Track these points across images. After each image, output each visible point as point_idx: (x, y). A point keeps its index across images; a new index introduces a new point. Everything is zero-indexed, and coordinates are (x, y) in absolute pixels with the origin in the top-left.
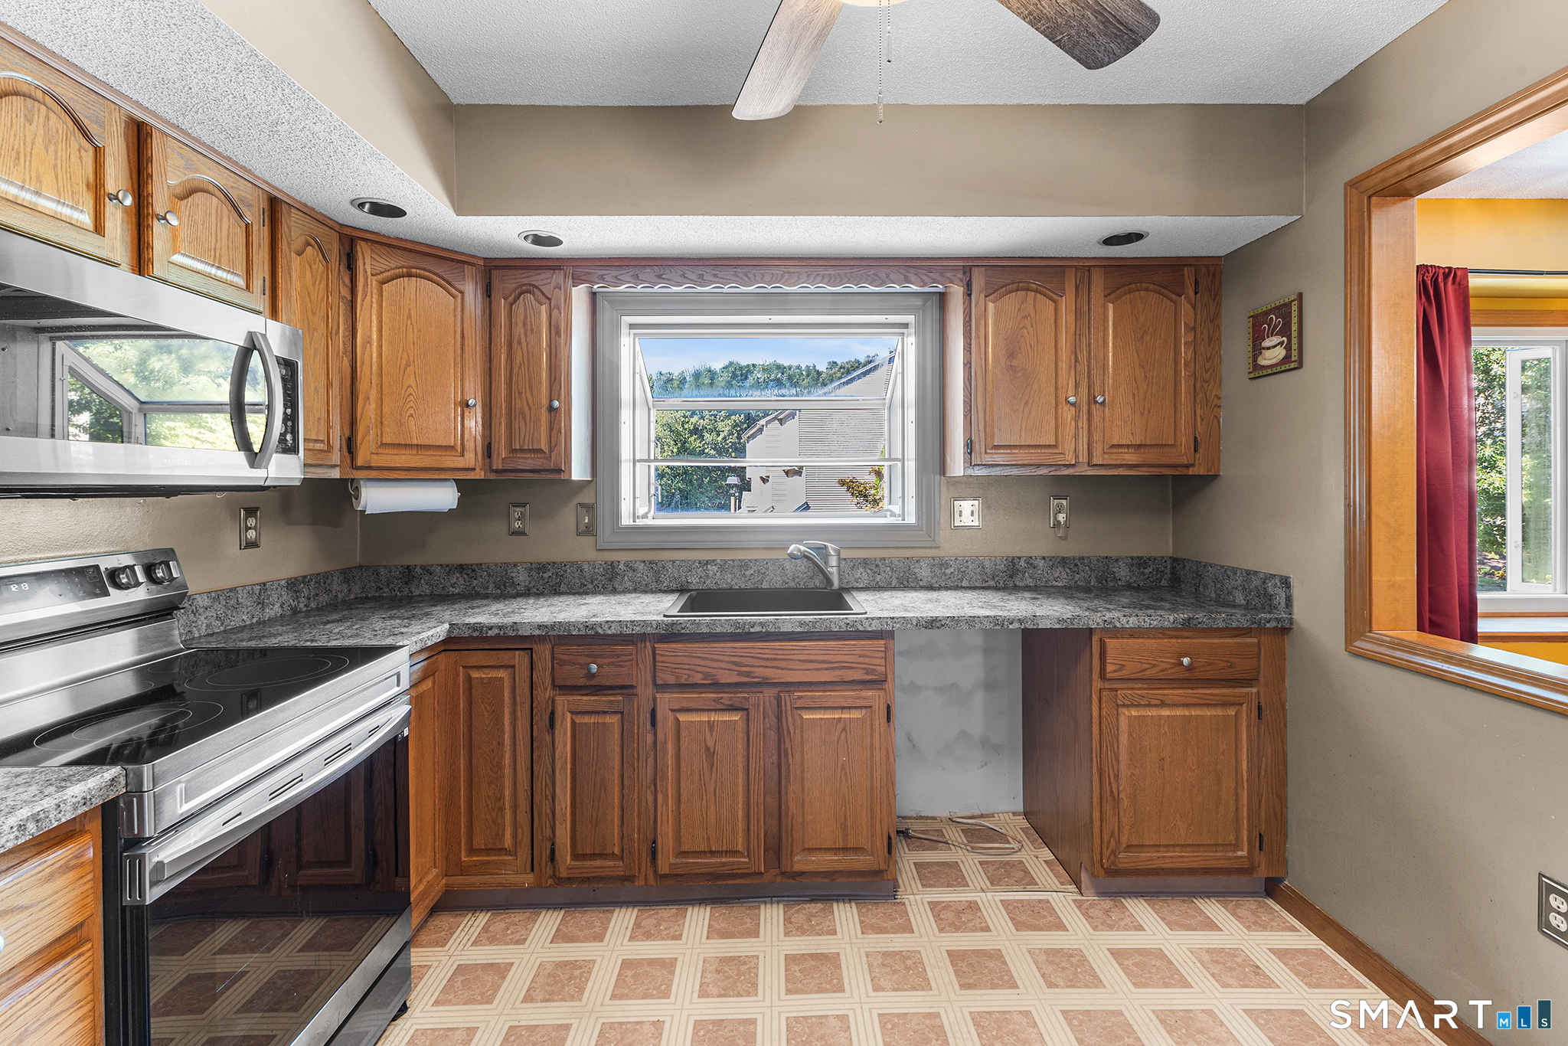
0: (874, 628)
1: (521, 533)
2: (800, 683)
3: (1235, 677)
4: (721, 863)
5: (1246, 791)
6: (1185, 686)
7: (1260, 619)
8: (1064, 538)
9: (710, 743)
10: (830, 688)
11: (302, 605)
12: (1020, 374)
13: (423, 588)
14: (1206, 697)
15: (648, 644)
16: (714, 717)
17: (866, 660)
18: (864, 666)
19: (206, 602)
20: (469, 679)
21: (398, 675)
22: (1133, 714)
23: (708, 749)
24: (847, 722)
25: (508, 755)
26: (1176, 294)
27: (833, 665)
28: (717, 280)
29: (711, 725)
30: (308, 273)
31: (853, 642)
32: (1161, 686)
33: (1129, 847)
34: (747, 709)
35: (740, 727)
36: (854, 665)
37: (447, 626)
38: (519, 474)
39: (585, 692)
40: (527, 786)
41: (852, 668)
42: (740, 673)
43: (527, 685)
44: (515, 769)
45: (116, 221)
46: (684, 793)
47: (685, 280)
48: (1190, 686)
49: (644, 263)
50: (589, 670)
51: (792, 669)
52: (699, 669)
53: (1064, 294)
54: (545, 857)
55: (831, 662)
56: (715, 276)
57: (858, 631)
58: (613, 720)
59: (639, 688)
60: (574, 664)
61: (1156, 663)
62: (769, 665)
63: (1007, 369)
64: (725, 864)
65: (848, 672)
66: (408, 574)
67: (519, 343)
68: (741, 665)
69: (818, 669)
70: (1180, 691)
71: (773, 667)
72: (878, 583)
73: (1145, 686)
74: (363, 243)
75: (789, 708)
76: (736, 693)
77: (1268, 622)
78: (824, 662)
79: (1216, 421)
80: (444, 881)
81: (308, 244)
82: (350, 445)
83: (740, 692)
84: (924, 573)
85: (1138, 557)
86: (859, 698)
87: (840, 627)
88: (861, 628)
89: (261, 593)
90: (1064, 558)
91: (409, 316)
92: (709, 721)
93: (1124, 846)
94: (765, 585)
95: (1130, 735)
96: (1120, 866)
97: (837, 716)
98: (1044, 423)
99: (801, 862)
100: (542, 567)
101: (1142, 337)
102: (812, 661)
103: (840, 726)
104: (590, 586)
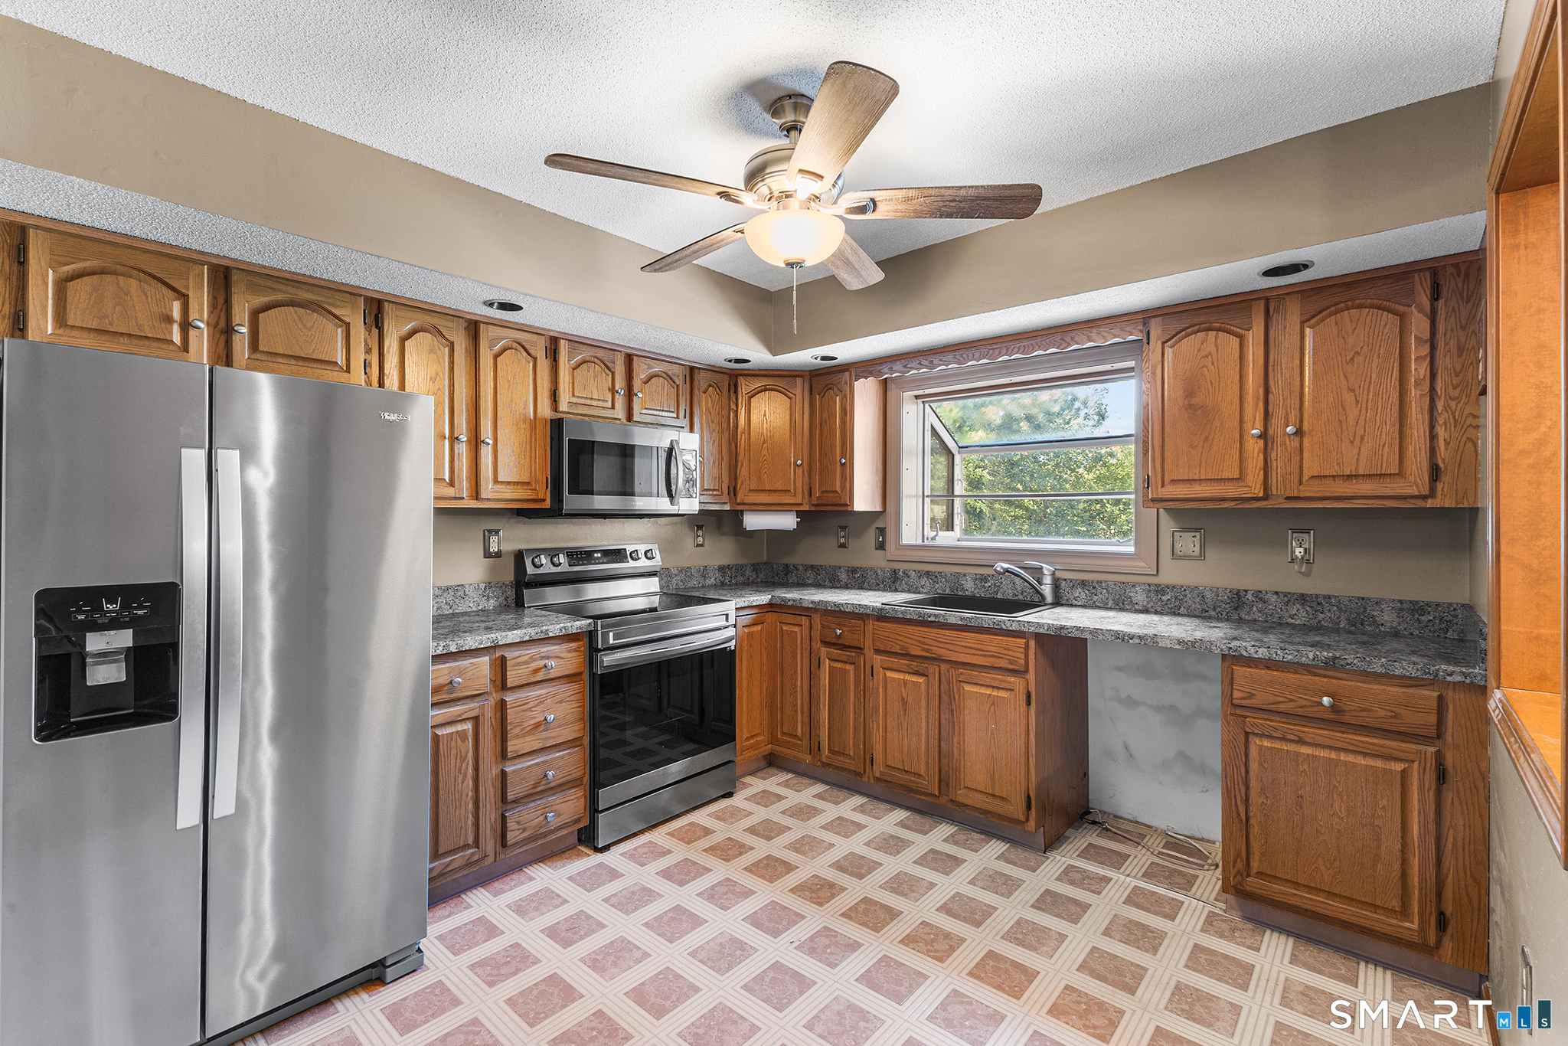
0: (1014, 629)
1: (843, 546)
2: (965, 664)
3: (1401, 729)
4: (910, 780)
5: (1417, 859)
6: (1335, 728)
7: (1438, 670)
8: (1307, 574)
9: (905, 695)
10: (986, 671)
11: (727, 581)
12: (1199, 412)
13: (793, 579)
14: (1360, 744)
15: (871, 622)
16: (907, 677)
17: (1010, 653)
18: (1008, 657)
19: (676, 572)
20: (782, 630)
21: (727, 615)
22: (1265, 744)
23: (903, 699)
24: (996, 698)
25: (799, 679)
26: (1405, 305)
27: (986, 653)
28: (942, 363)
29: (905, 682)
30: (710, 402)
31: (1001, 638)
32: (1304, 723)
33: (1260, 874)
34: (927, 676)
35: (923, 687)
36: (1001, 655)
37: (770, 597)
38: (827, 507)
39: (837, 647)
40: (808, 700)
41: (999, 657)
42: (923, 649)
43: (808, 638)
44: (802, 689)
45: (620, 401)
46: (889, 725)
47: (921, 366)
48: (1343, 729)
49: (895, 358)
50: (836, 633)
51: (956, 652)
52: (898, 642)
53: (1251, 327)
54: (816, 748)
55: (983, 651)
56: (941, 360)
57: (1002, 629)
58: (850, 668)
59: (865, 650)
60: (830, 628)
61: (1294, 698)
62: (942, 646)
63: (1186, 409)
64: (913, 782)
65: (998, 660)
66: (787, 570)
67: (826, 422)
68: (924, 643)
69: (974, 654)
70: (1325, 732)
71: (944, 648)
72: (1095, 602)
73: (1284, 720)
74: (741, 378)
75: (954, 680)
76: (922, 663)
77: (1448, 675)
78: (979, 649)
79: (1470, 445)
80: (770, 746)
81: (710, 386)
82: (733, 491)
83: (924, 663)
84: (1140, 597)
85: (1411, 602)
86: (1004, 681)
87: (989, 624)
88: (1004, 627)
89: (704, 572)
90: (1303, 595)
91: (765, 415)
92: (904, 680)
93: (1255, 871)
94: (1000, 596)
95: (1261, 764)
96: (1248, 888)
97: (988, 693)
98: (1227, 457)
99: (962, 796)
100: (854, 570)
101: (1352, 359)
102: (971, 648)
103: (991, 700)
104: (882, 586)
